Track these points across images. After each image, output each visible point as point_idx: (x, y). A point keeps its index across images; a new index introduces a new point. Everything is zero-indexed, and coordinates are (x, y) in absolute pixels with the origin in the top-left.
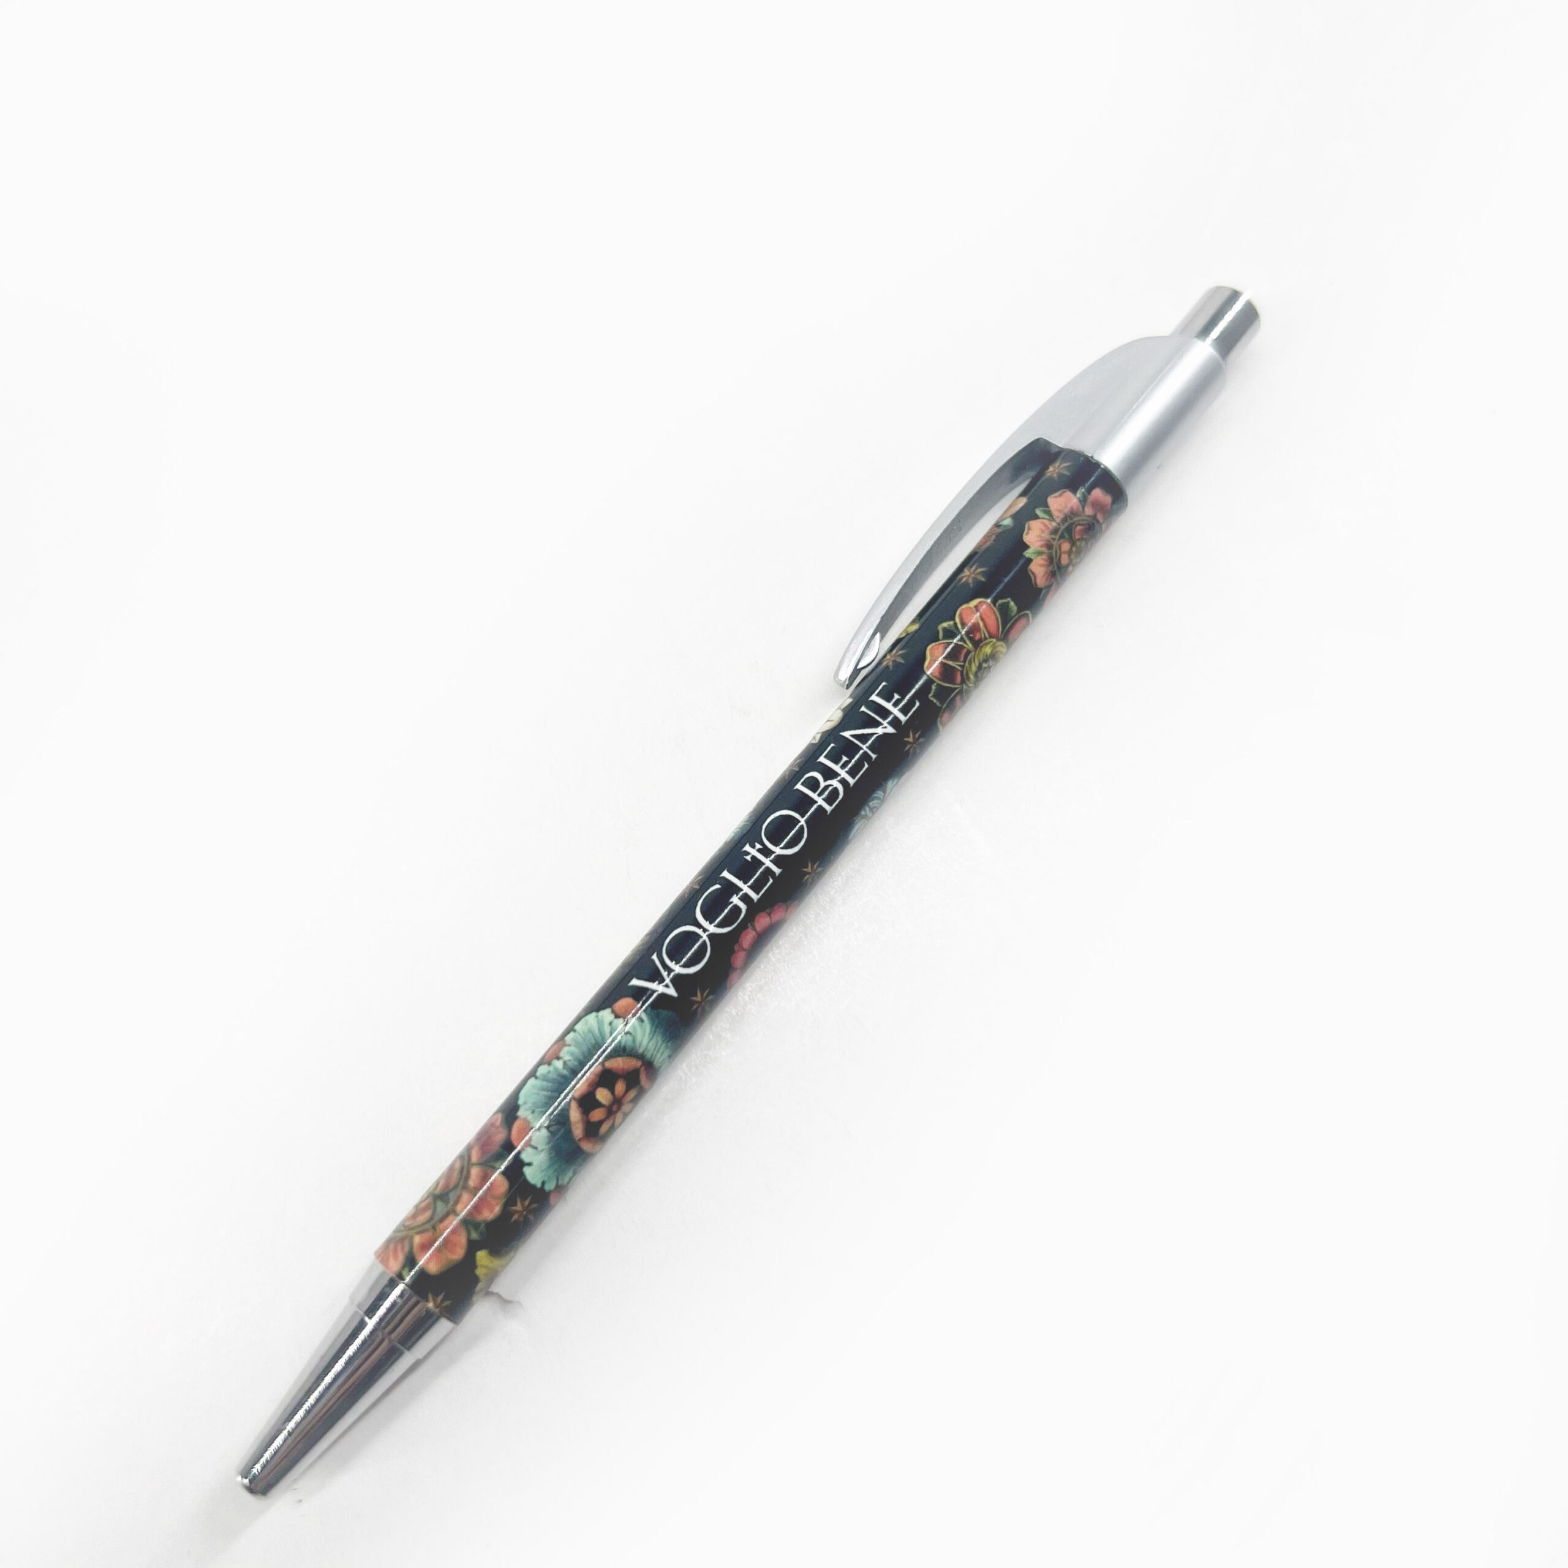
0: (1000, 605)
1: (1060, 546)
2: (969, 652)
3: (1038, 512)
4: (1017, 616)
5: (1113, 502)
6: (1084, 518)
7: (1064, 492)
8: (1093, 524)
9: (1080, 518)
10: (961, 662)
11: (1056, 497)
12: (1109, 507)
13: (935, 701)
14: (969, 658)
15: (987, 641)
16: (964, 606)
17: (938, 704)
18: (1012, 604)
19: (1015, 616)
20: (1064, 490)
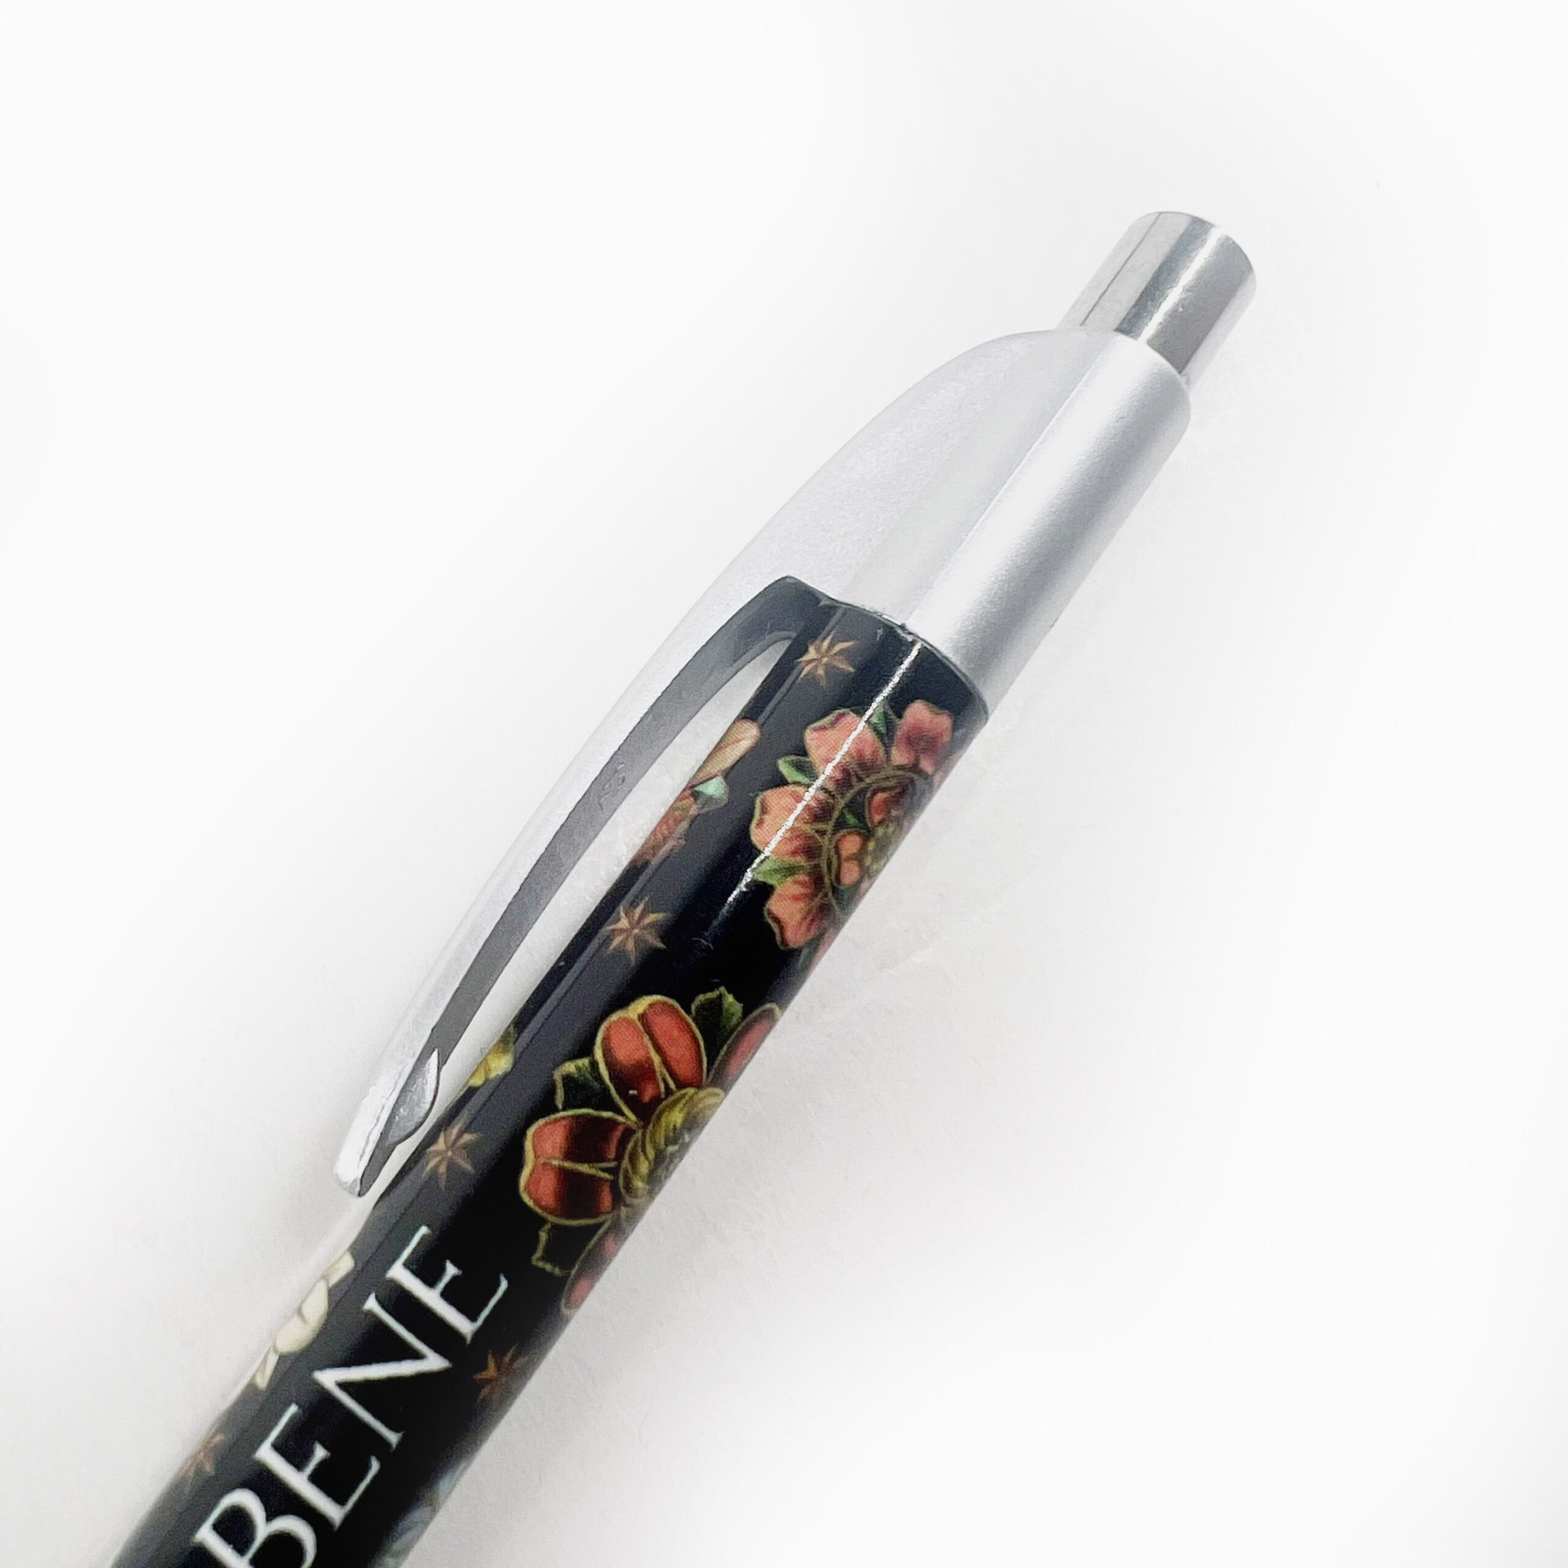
0: (702, 1007)
1: (837, 847)
2: (628, 1132)
3: (784, 767)
4: (743, 1024)
5: (955, 727)
6: (892, 773)
7: (842, 715)
8: (912, 781)
9: (882, 775)
10: (609, 1161)
11: (824, 728)
12: (946, 738)
13: (548, 1267)
14: (630, 1146)
15: (671, 1099)
16: (614, 1017)
17: (557, 1271)
18: (730, 998)
19: (738, 1024)
20: (841, 711)
